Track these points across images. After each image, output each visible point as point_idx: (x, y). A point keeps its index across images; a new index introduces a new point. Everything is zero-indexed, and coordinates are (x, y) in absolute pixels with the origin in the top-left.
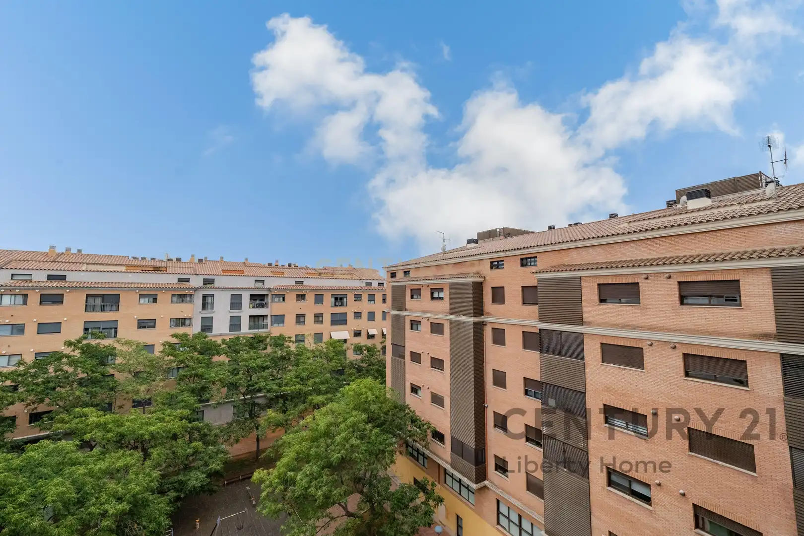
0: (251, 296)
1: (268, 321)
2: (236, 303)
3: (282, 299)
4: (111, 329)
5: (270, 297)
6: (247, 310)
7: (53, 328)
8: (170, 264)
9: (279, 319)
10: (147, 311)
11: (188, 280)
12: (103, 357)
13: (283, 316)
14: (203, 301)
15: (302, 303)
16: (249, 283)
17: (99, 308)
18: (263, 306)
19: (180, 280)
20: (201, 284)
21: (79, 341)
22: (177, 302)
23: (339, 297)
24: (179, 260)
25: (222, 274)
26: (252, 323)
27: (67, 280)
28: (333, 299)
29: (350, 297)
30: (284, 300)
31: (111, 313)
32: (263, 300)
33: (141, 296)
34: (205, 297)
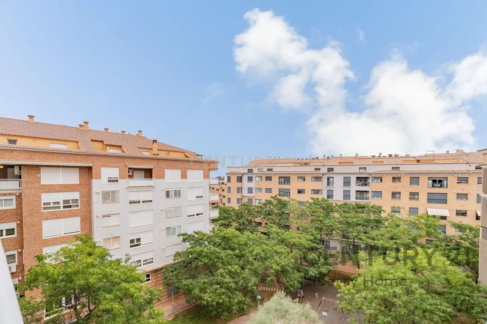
0: (357, 178)
1: (370, 195)
2: (347, 182)
3: (379, 180)
4: (287, 193)
5: (370, 179)
6: (354, 187)
7: (269, 190)
8: (313, 161)
9: (378, 194)
10: (301, 185)
11: (319, 169)
12: (284, 205)
13: (381, 193)
14: (328, 181)
15: (397, 184)
16: (356, 169)
17: (283, 183)
18: (366, 185)
19: (316, 169)
20: (326, 171)
21: (275, 197)
22: (314, 181)
23: (437, 179)
24: (317, 158)
25: (338, 165)
26: (358, 196)
27: (273, 171)
28: (431, 182)
29: (452, 181)
30: (381, 181)
31: (287, 185)
32: (367, 181)
33: (299, 178)
34: (328, 179)
